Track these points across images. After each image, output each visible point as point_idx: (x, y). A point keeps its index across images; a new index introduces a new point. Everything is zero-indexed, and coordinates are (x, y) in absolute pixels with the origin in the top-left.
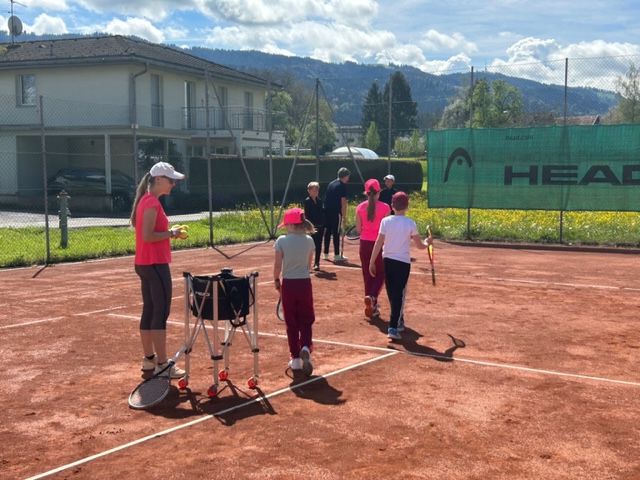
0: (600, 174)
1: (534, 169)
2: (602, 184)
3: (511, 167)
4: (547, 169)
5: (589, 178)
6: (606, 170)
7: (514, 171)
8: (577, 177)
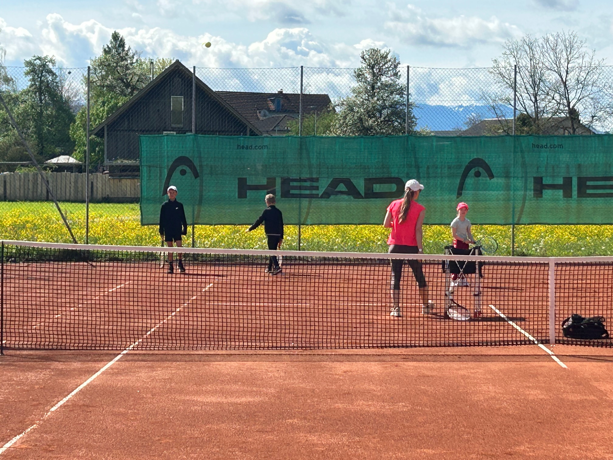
0: (342, 187)
1: (272, 181)
3: (245, 179)
4: (286, 182)
5: (330, 192)
6: (348, 183)
7: (249, 183)
8: (318, 189)
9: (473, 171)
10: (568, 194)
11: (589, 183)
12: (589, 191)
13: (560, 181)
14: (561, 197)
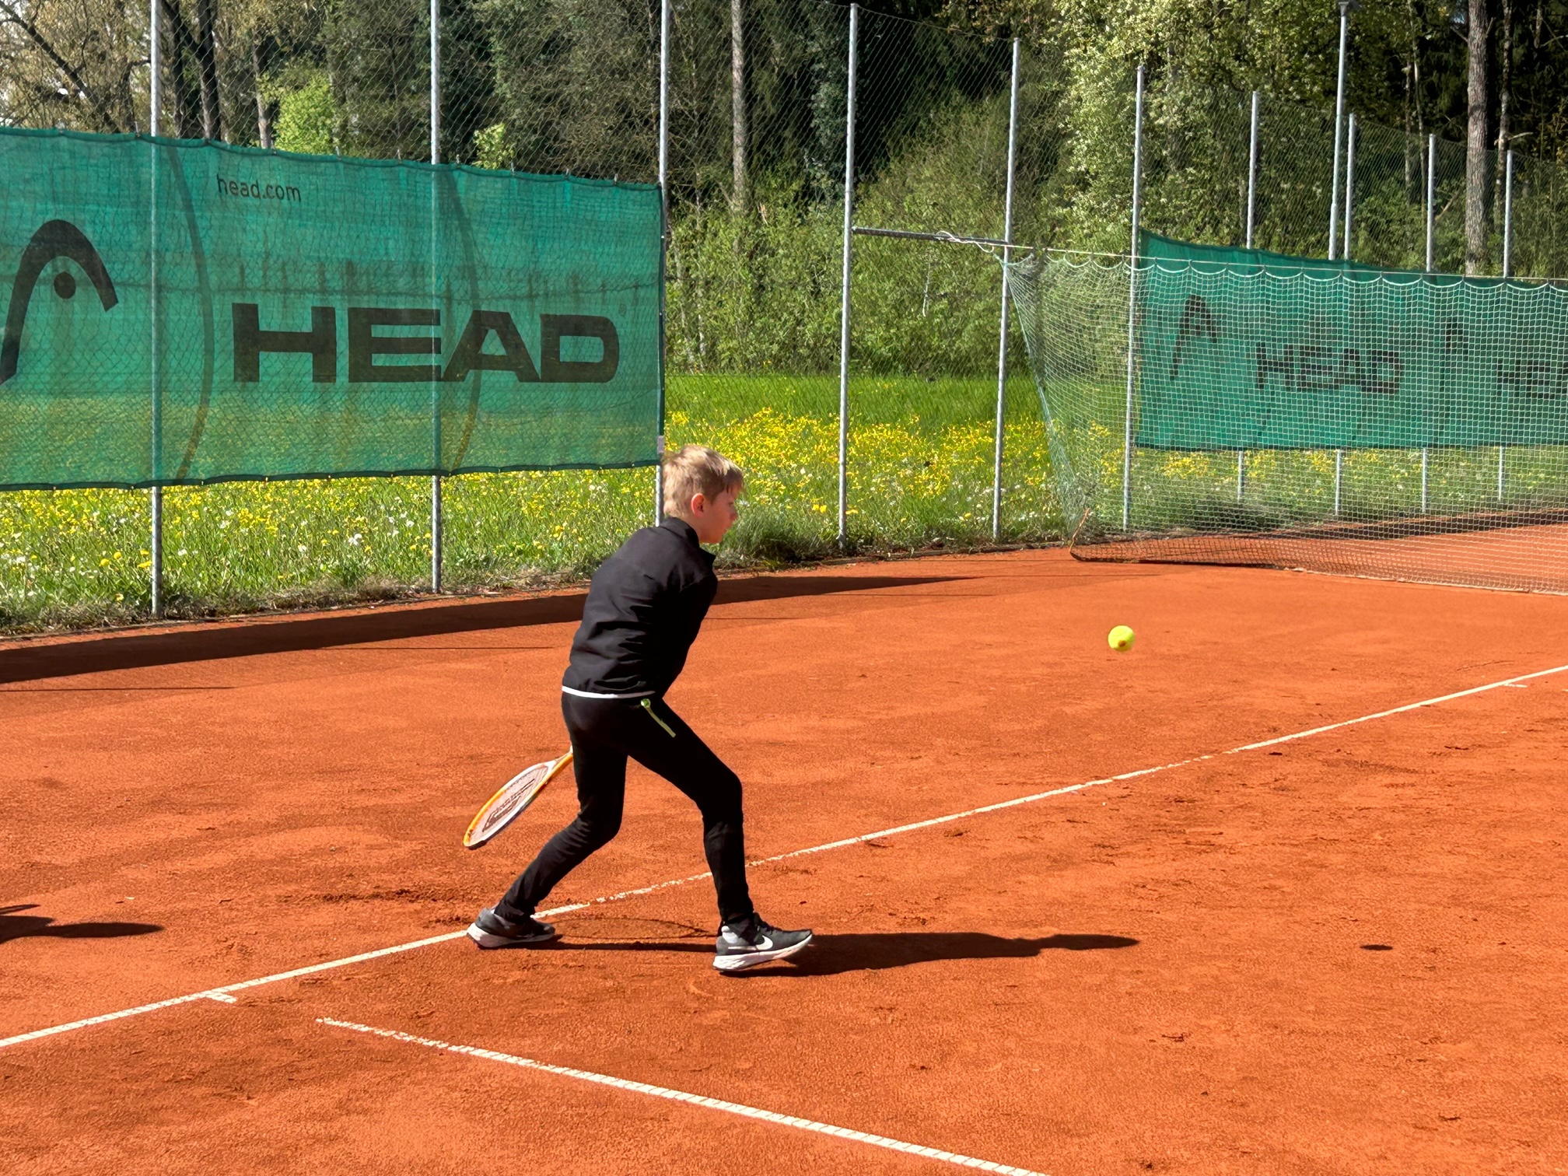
9: (47, 271)
10: (324, 372)
11: (379, 331)
12: (380, 360)
13: (305, 324)
14: (309, 379)
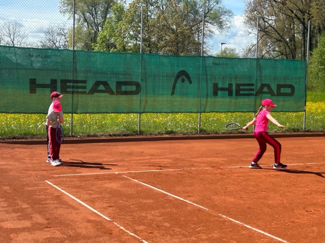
0: (101, 87)
1: (54, 82)
2: (102, 94)
3: (35, 80)
4: (64, 82)
5: (94, 90)
6: (105, 84)
7: (37, 83)
8: (86, 88)
9: (180, 79)
10: (230, 94)
11: (241, 87)
12: (241, 92)
14: (227, 95)
